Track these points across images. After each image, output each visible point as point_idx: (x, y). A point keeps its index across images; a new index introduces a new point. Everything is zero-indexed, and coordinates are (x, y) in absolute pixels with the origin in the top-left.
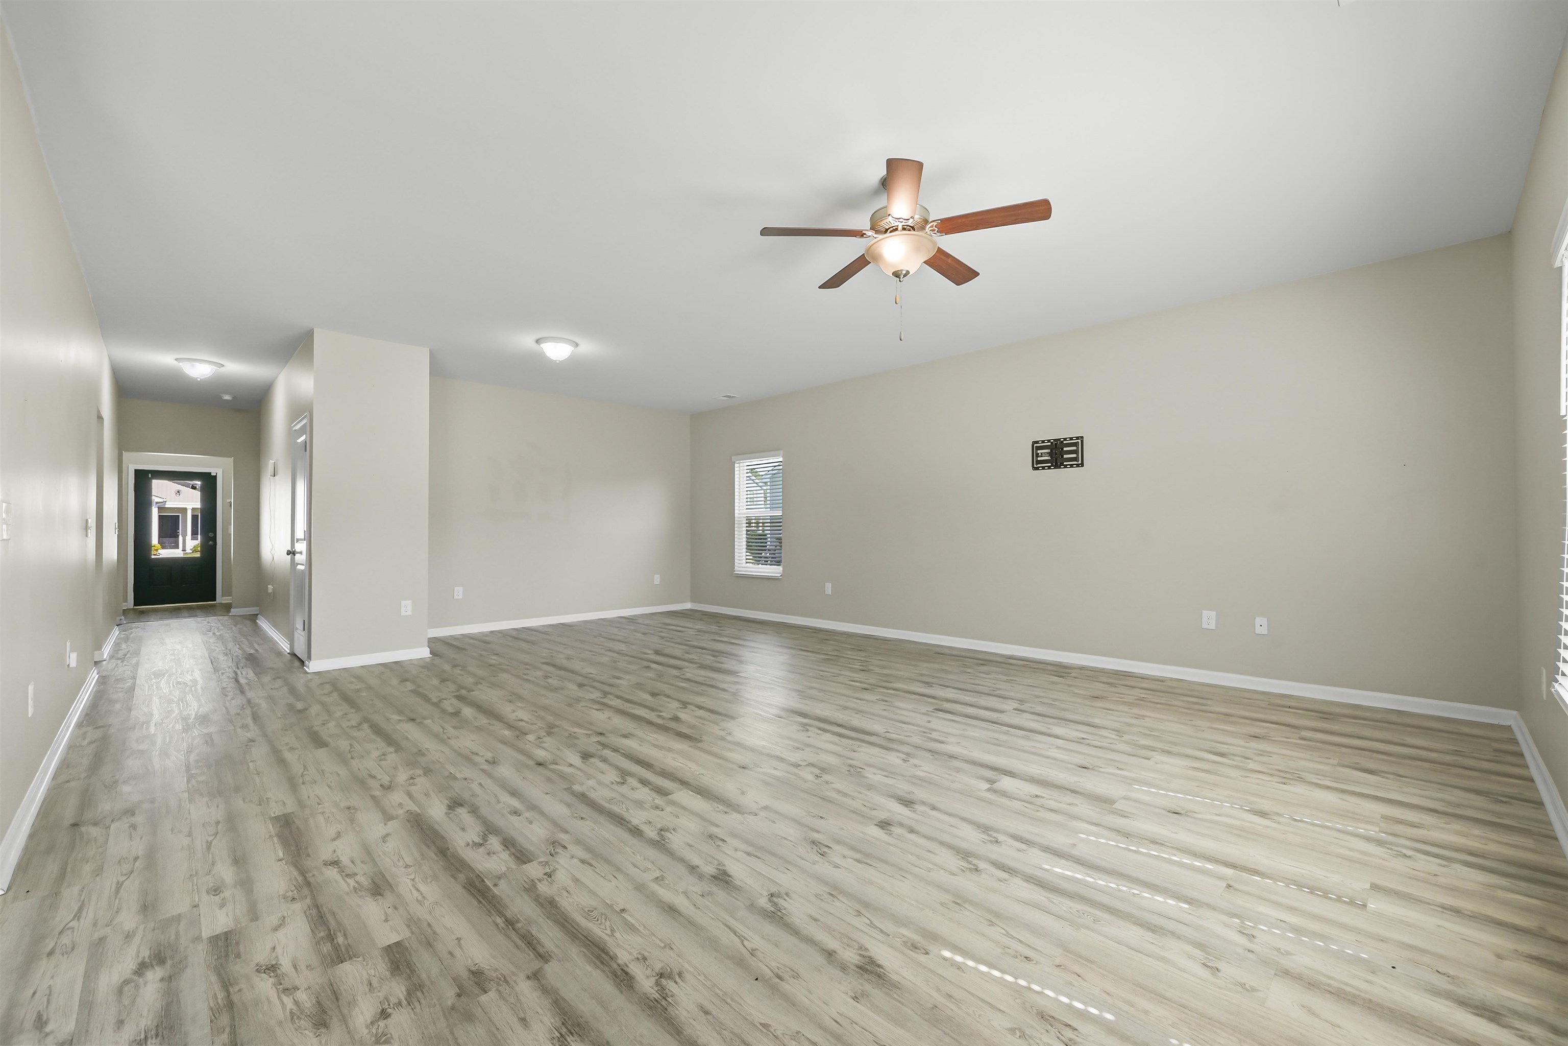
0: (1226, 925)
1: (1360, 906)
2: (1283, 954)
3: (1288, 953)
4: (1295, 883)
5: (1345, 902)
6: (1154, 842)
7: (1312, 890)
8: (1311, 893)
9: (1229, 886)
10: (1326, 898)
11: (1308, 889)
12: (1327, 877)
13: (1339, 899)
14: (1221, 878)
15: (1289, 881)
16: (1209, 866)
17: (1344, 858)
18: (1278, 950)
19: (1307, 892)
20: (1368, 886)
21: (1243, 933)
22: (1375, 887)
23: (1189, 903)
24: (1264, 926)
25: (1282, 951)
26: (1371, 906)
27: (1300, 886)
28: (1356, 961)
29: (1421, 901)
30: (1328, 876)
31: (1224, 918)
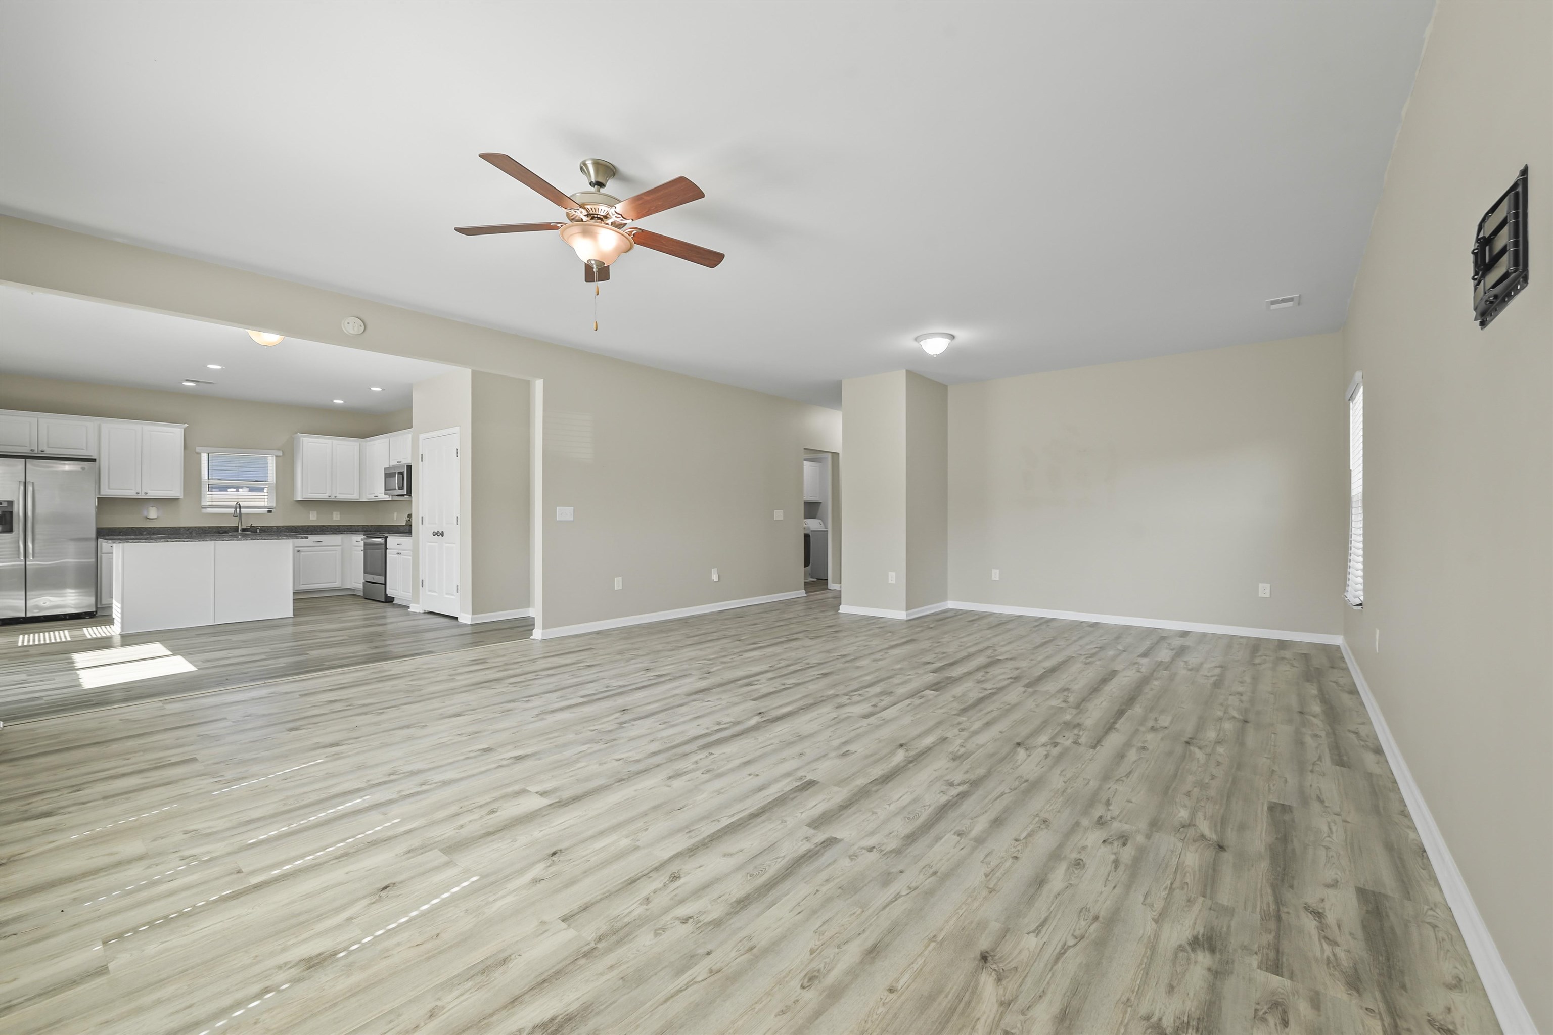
0: (208, 852)
1: (111, 939)
2: (152, 865)
3: (149, 867)
4: (189, 915)
5: (127, 932)
6: (346, 854)
7: (167, 920)
8: (166, 917)
9: (239, 872)
10: (148, 922)
11: (172, 918)
12: (163, 943)
13: (135, 930)
14: (253, 873)
15: (195, 912)
16: (276, 872)
17: (161, 983)
18: (157, 865)
19: (170, 915)
20: (111, 966)
21: (193, 856)
22: (102, 970)
23: (251, 844)
24: (181, 869)
25: (154, 866)
26: (99, 947)
27: (182, 915)
28: (93, 897)
29: (40, 995)
30: (162, 945)
31: (214, 855)
